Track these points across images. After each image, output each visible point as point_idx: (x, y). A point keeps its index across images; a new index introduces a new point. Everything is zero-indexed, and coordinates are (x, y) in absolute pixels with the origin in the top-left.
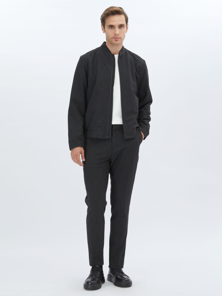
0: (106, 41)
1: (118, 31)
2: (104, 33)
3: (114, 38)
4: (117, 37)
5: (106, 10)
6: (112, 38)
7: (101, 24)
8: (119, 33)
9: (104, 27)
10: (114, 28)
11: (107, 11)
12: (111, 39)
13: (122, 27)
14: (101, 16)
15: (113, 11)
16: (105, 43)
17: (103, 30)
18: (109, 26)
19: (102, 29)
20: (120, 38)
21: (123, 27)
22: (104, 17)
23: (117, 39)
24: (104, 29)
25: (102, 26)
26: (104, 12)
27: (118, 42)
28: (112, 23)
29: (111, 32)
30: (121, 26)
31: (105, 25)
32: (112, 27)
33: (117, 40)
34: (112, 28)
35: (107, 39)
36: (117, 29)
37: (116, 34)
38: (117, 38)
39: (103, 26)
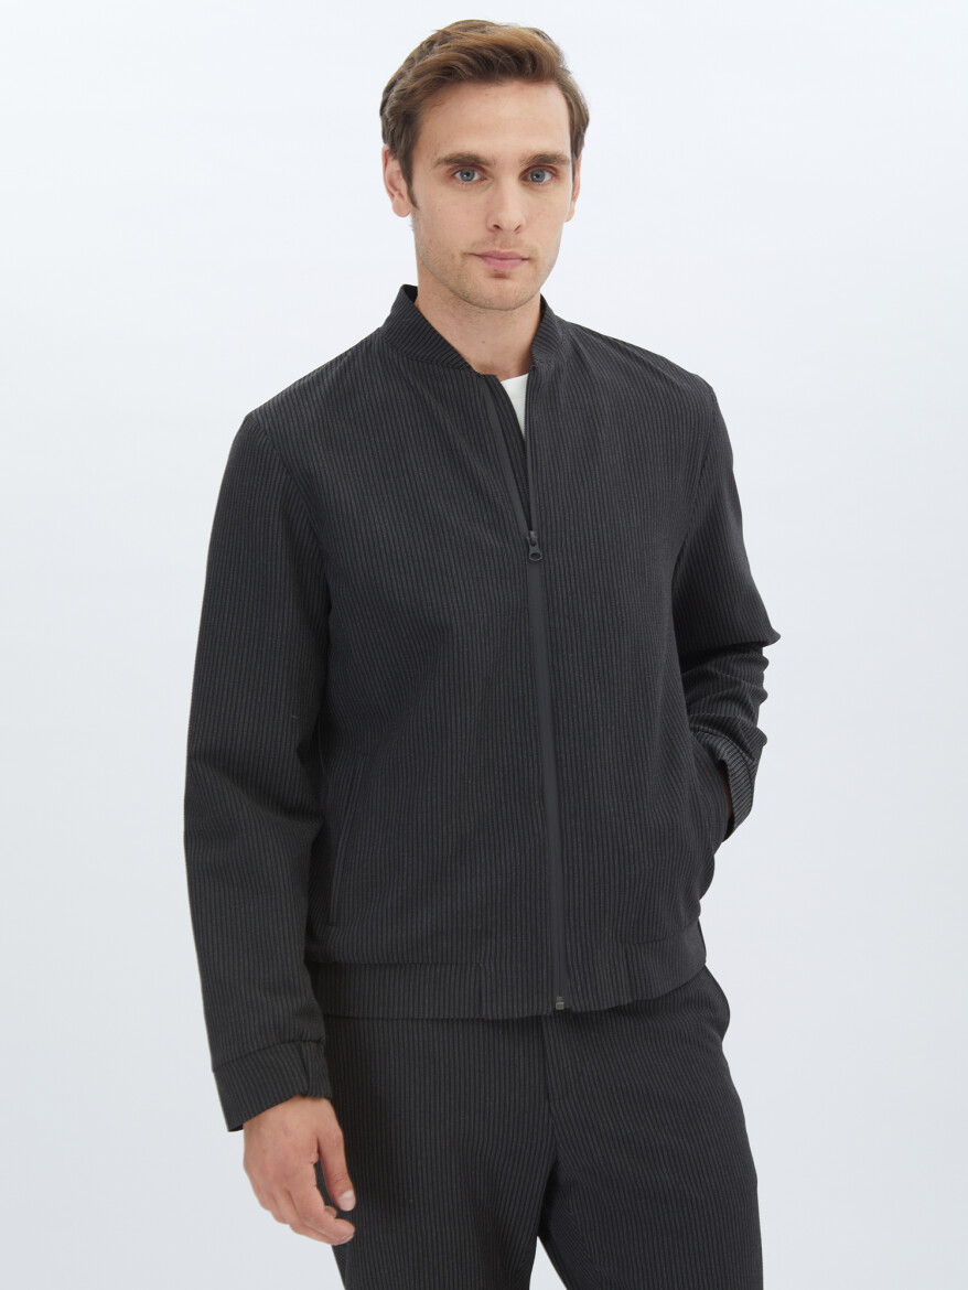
0: (414, 282)
1: (514, 202)
2: (399, 211)
3: (483, 256)
4: (503, 251)
5: (431, 43)
6: (467, 255)
7: (378, 145)
8: (524, 222)
9: (408, 173)
10: (482, 179)
11: (436, 47)
12: (458, 259)
13: (547, 177)
14: (389, 89)
15: (485, 52)
16: (409, 292)
17: (392, 195)
18: (448, 161)
19: (391, 185)
20: (524, 259)
21: (555, 174)
22: (414, 91)
23: (505, 267)
24: (402, 185)
25: (386, 164)
26: (411, 60)
27: (508, 284)
28: (472, 145)
29: (460, 210)
30: (538, 169)
31: (415, 153)
32: (469, 168)
33: (507, 271)
34: (468, 176)
35: (424, 264)
36: (510, 184)
37: (504, 225)
38: (503, 258)
39: (395, 166)
